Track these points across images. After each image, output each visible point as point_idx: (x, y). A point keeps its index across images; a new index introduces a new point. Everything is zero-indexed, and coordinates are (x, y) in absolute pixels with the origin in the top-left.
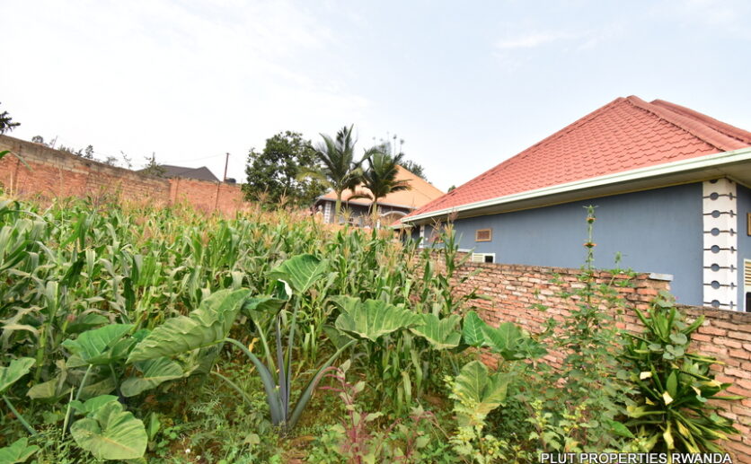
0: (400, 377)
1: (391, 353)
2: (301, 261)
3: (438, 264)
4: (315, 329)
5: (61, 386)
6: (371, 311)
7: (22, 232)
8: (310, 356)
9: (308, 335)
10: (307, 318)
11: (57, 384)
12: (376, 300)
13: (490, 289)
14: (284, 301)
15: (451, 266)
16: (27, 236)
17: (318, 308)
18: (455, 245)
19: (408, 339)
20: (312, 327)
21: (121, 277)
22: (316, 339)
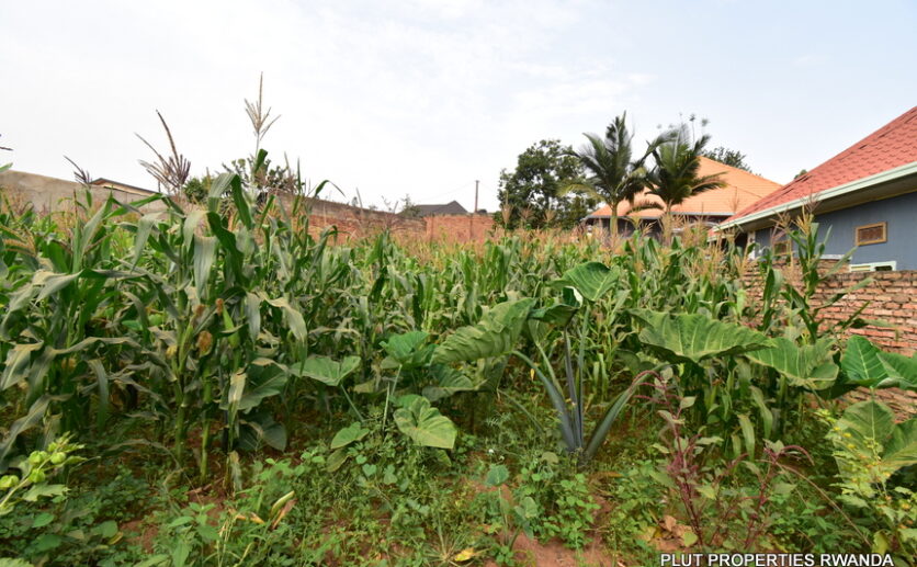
0: (734, 421)
1: (718, 390)
2: (586, 271)
3: (789, 275)
4: (605, 359)
5: (377, 386)
6: (685, 329)
7: (336, 257)
8: (600, 390)
9: (596, 366)
10: (594, 345)
11: (374, 384)
12: (693, 315)
14: (574, 308)
15: (813, 278)
16: (339, 260)
17: (607, 333)
18: (818, 245)
19: (745, 371)
20: (601, 356)
21: (410, 297)
22: (608, 372)
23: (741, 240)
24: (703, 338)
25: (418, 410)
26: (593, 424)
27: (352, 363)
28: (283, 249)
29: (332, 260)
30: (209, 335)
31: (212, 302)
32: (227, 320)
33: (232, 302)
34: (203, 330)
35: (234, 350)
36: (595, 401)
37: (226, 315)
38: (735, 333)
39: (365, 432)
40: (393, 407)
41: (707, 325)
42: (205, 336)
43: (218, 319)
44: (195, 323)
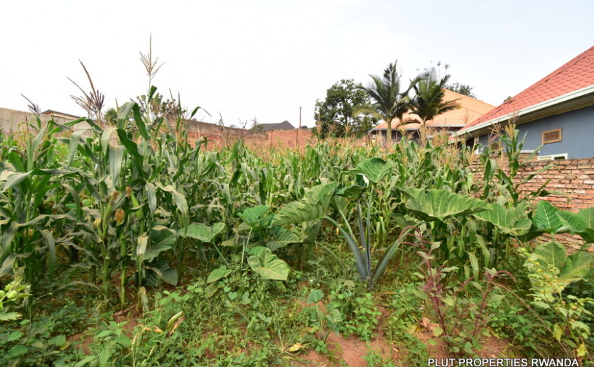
0: (466, 257)
1: (455, 238)
2: (371, 163)
3: (500, 163)
4: (384, 220)
5: (237, 241)
6: (435, 199)
7: (207, 158)
8: (381, 240)
9: (378, 224)
10: (377, 211)
11: (235, 240)
12: (440, 190)
13: (563, 186)
14: (363, 188)
15: (515, 165)
16: (209, 160)
18: (519, 144)
19: (472, 225)
21: (257, 183)
22: (386, 228)
23: (470, 142)
24: (446, 205)
25: (264, 257)
26: (377, 261)
27: (220, 227)
28: (171, 153)
30: (123, 211)
31: (123, 189)
32: (134, 201)
33: (137, 189)
34: (118, 208)
35: (140, 221)
36: (378, 247)
37: (133, 198)
38: (466, 201)
39: (229, 272)
40: (247, 255)
41: (449, 196)
42: (120, 212)
43: (128, 200)
44: (113, 204)
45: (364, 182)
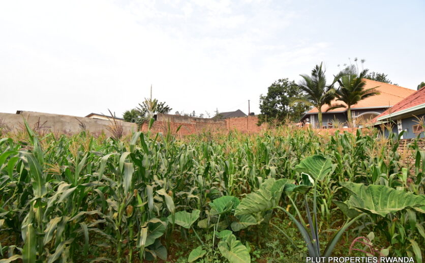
0: (408, 244)
2: (313, 160)
4: (327, 202)
5: (209, 223)
6: (375, 194)
8: (325, 219)
9: (322, 206)
10: (320, 194)
11: (207, 222)
14: (309, 187)
17: (326, 188)
20: (324, 200)
21: (222, 172)
22: (329, 209)
24: (386, 199)
25: (230, 242)
27: (197, 213)
28: (163, 157)
29: (185, 157)
30: (131, 207)
31: (132, 191)
32: (139, 199)
33: (141, 190)
34: (128, 205)
35: (143, 213)
37: (138, 196)
38: (405, 196)
39: (204, 252)
40: (218, 240)
41: (388, 192)
42: (130, 207)
43: (135, 198)
44: (126, 201)
45: (309, 181)
